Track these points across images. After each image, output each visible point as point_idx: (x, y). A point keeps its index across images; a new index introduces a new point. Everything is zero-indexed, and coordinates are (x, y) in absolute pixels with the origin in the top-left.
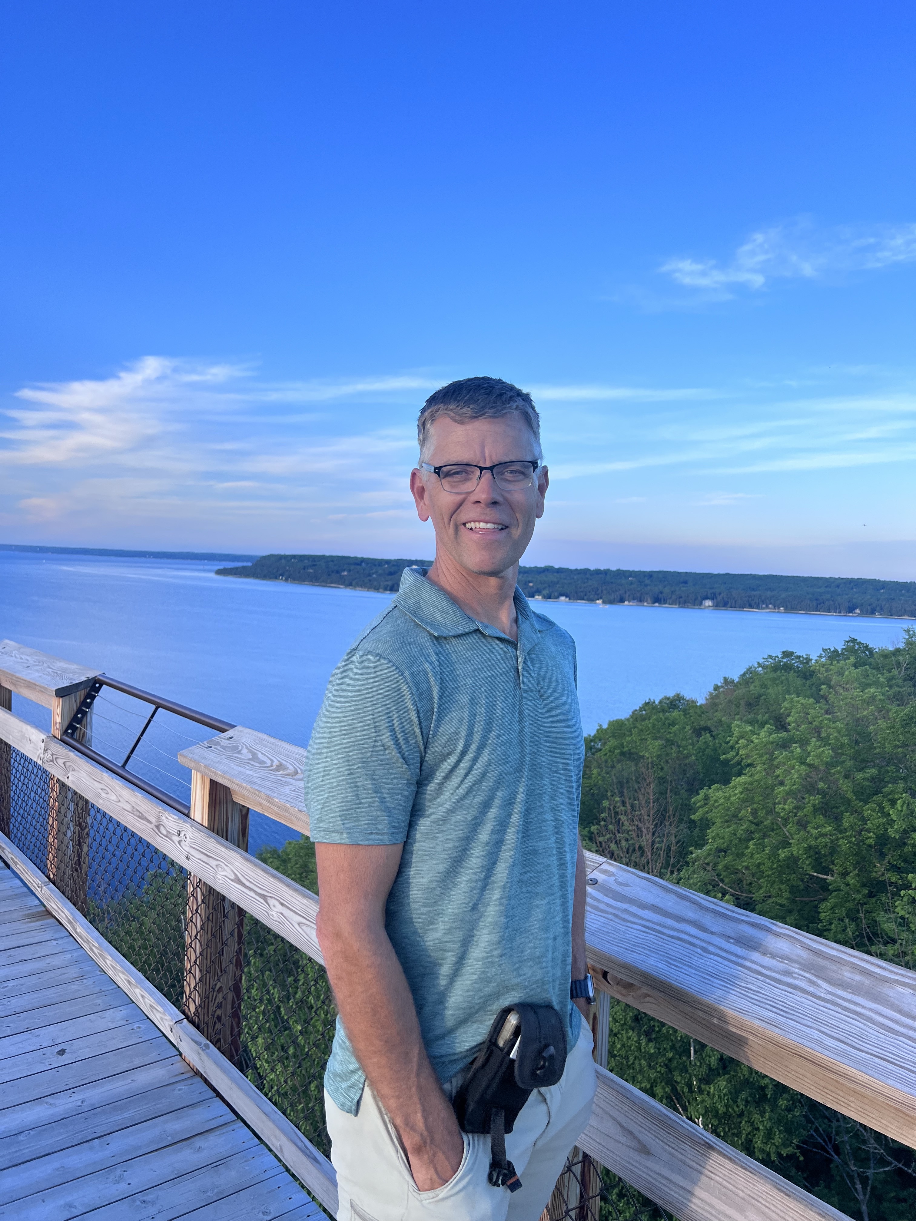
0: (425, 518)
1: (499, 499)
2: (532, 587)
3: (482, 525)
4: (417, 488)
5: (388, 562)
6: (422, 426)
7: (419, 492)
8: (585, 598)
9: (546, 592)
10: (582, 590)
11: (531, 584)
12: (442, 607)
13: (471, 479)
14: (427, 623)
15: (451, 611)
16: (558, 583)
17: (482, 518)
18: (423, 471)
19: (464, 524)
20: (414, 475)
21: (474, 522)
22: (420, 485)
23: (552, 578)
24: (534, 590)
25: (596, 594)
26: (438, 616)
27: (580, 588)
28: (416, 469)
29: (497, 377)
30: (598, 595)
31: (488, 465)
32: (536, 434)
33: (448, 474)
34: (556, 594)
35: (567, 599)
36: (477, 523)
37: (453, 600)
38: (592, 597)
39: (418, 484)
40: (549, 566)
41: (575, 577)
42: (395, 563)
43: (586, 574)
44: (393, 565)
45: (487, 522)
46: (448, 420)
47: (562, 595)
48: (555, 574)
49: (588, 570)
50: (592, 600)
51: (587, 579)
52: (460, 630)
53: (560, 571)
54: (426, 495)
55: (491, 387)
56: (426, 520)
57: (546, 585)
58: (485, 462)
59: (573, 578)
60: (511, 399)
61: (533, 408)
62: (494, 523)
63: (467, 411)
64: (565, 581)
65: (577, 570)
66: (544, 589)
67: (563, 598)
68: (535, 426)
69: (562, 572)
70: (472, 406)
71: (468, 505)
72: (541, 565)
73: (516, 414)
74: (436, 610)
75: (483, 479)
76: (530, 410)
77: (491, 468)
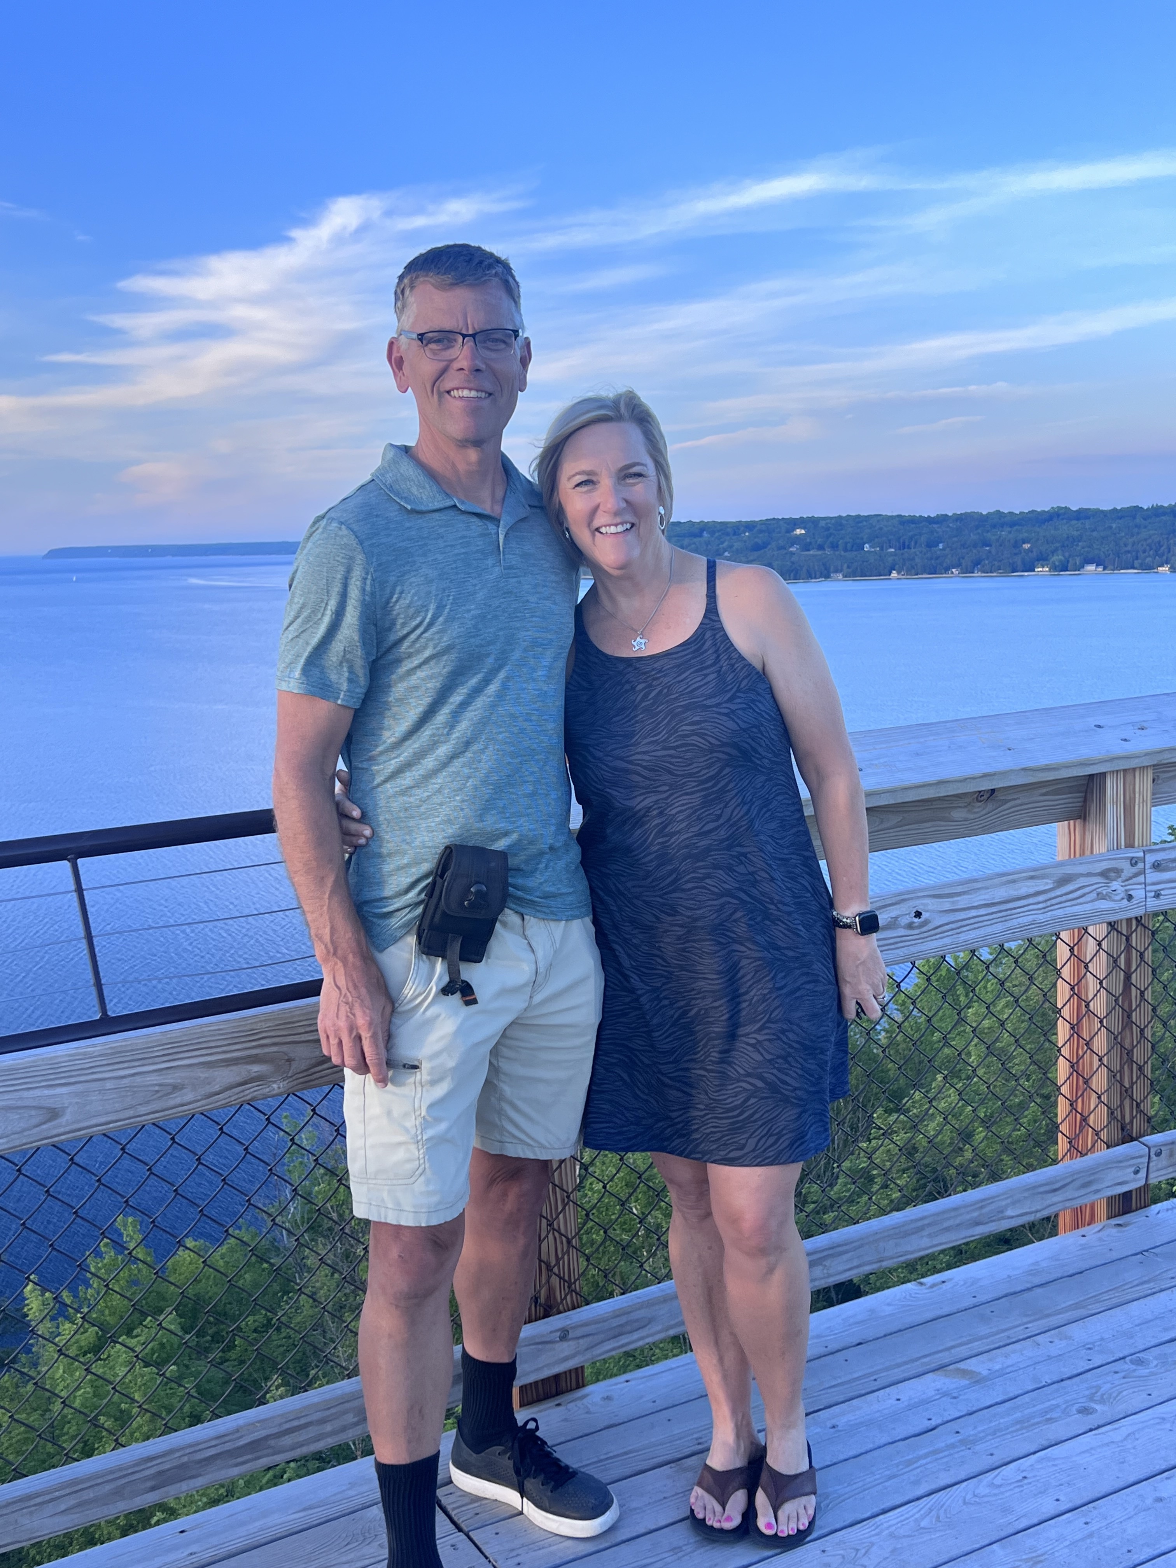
0: (403, 390)
1: (483, 367)
2: (1030, 550)
3: (466, 393)
4: (395, 359)
5: (750, 526)
6: (400, 294)
7: (397, 363)
8: (1136, 563)
9: (1056, 558)
10: (1129, 548)
11: (1026, 546)
12: (418, 481)
13: (453, 346)
14: (401, 498)
15: (427, 486)
16: (1080, 538)
17: (466, 385)
18: (403, 338)
19: (448, 392)
20: (391, 344)
21: (457, 389)
22: (398, 355)
23: (1065, 529)
24: (1034, 555)
25: (1157, 554)
26: (414, 490)
27: (1126, 545)
28: (393, 338)
29: (477, 245)
30: (1161, 556)
31: (470, 332)
32: (516, 303)
33: (430, 341)
34: (1078, 561)
35: (1100, 569)
36: (460, 391)
37: (431, 474)
38: (1148, 560)
39: (395, 355)
40: (1059, 508)
41: (1114, 526)
42: (764, 528)
43: (1134, 517)
44: (761, 531)
45: (470, 389)
46: (429, 287)
47: (1090, 562)
48: (1074, 522)
49: (1137, 509)
50: (1148, 568)
51: (1138, 526)
52: (437, 505)
53: (1082, 515)
54: (406, 366)
55: (470, 254)
56: (405, 392)
57: (1058, 545)
58: (467, 329)
59: (1111, 528)
60: (490, 266)
61: (513, 277)
62: (477, 391)
63: (448, 278)
64: (1095, 534)
65: (1115, 510)
66: (1053, 552)
67: (1091, 568)
68: (516, 294)
69: (1087, 518)
70: (453, 274)
71: (452, 372)
72: (1044, 506)
73: (495, 281)
74: (412, 483)
75: (465, 347)
76: (511, 279)
77: (473, 336)
